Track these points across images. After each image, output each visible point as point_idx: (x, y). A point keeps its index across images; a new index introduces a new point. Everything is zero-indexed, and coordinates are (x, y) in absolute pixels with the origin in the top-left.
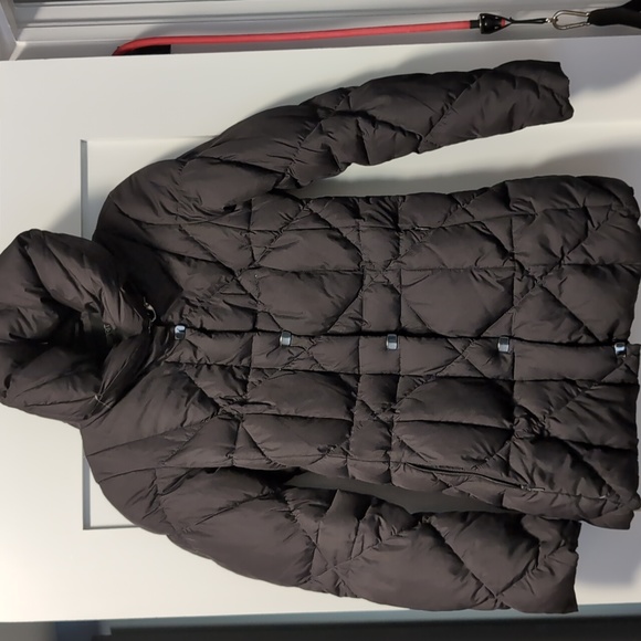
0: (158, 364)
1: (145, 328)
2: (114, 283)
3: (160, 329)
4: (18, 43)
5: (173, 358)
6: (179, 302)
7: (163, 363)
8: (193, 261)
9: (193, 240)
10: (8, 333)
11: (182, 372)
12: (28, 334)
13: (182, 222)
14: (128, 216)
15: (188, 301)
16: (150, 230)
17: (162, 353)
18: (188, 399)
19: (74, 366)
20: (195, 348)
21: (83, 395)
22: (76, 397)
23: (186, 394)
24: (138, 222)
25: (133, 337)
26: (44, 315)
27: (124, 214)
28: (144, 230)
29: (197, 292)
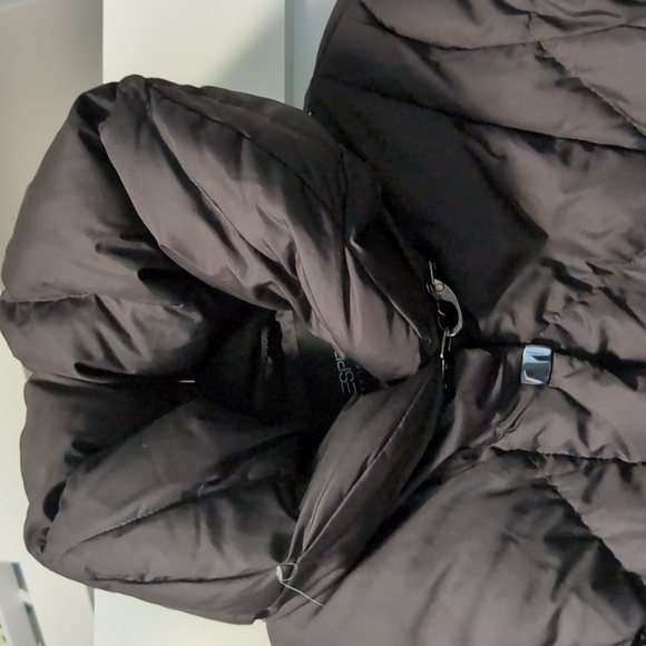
0: (472, 457)
1: (427, 359)
2: (328, 226)
3: (476, 358)
5: (516, 440)
6: (536, 275)
7: (486, 455)
8: (578, 151)
9: (579, 88)
10: (72, 363)
11: (544, 486)
12: (130, 363)
13: (545, 32)
14: (392, 32)
15: (560, 273)
16: (453, 66)
17: (484, 425)
18: (562, 574)
19: (226, 465)
20: (582, 413)
21: (240, 565)
22: (219, 568)
23: (555, 561)
24: (421, 47)
25: (396, 382)
26: (160, 312)
27: (381, 26)
28: (436, 67)
29: (586, 243)
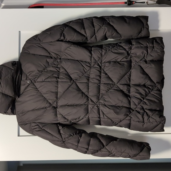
4: (2, 4)
